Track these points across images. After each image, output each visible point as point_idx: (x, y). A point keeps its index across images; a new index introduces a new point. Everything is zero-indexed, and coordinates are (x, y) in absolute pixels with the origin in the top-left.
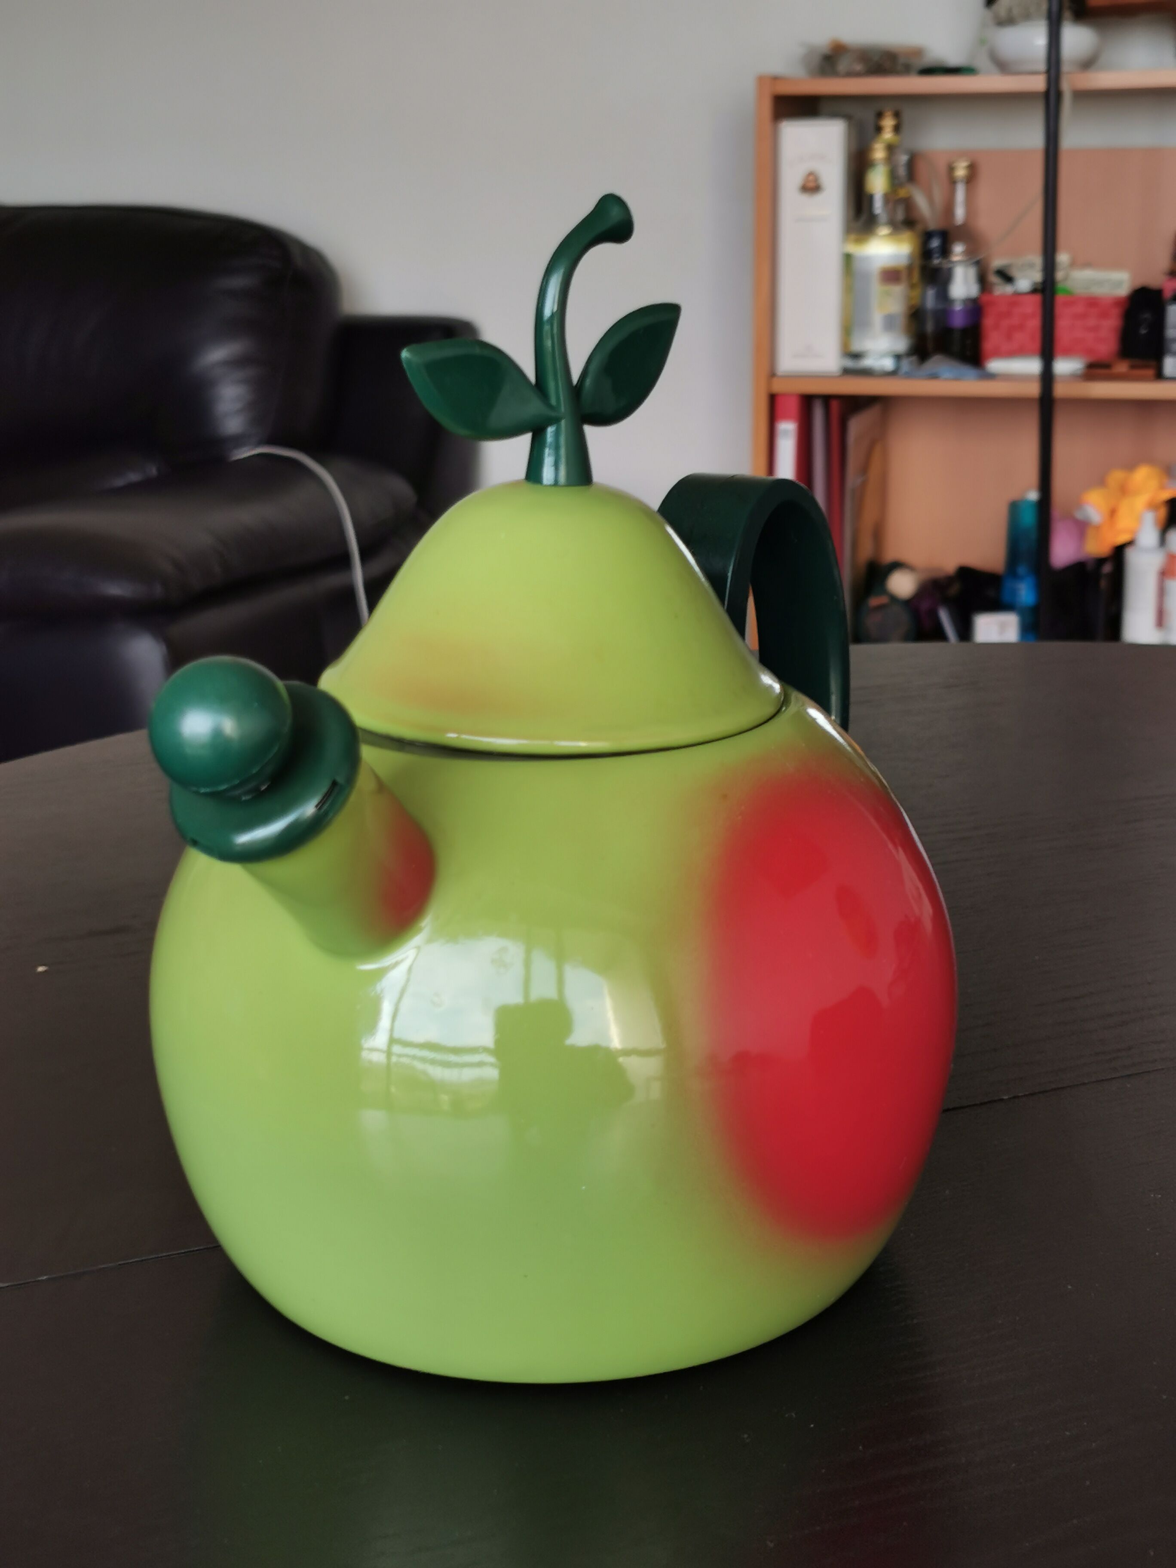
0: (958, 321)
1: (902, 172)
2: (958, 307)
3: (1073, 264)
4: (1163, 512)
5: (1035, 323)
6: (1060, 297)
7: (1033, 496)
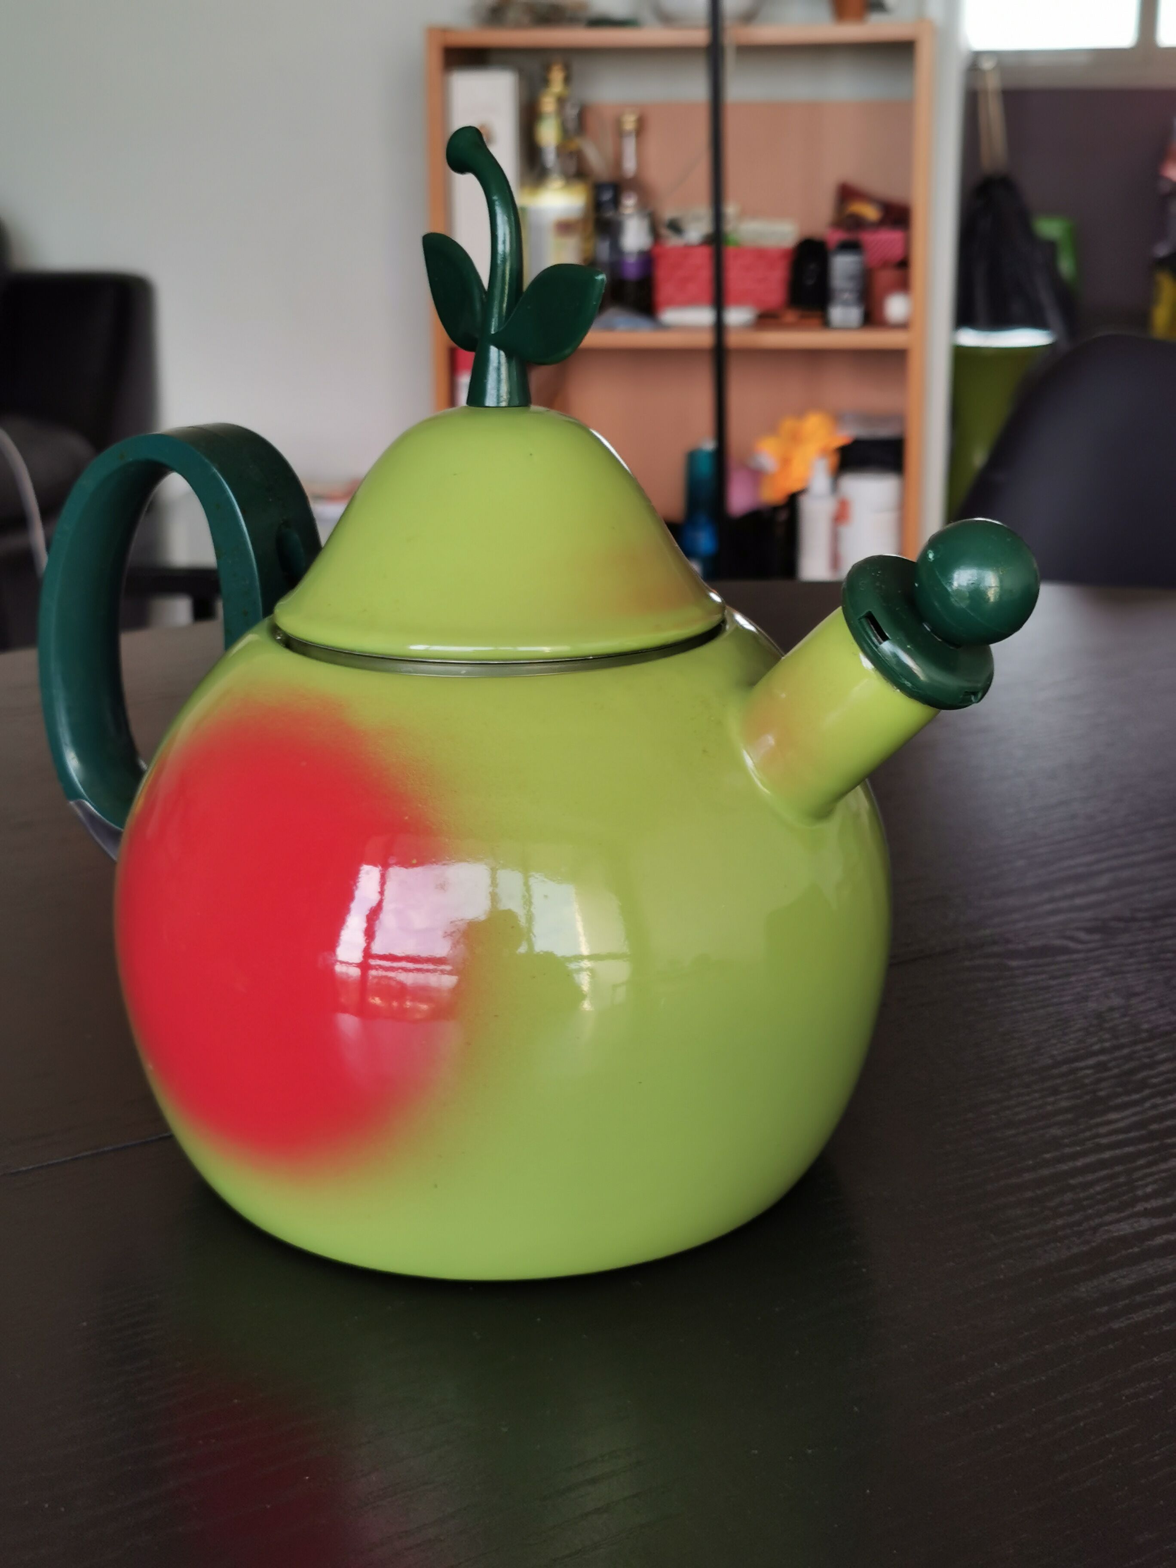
0: (632, 272)
1: (572, 125)
2: (631, 260)
3: (744, 214)
4: (834, 460)
5: (705, 274)
6: (730, 250)
7: (709, 445)
